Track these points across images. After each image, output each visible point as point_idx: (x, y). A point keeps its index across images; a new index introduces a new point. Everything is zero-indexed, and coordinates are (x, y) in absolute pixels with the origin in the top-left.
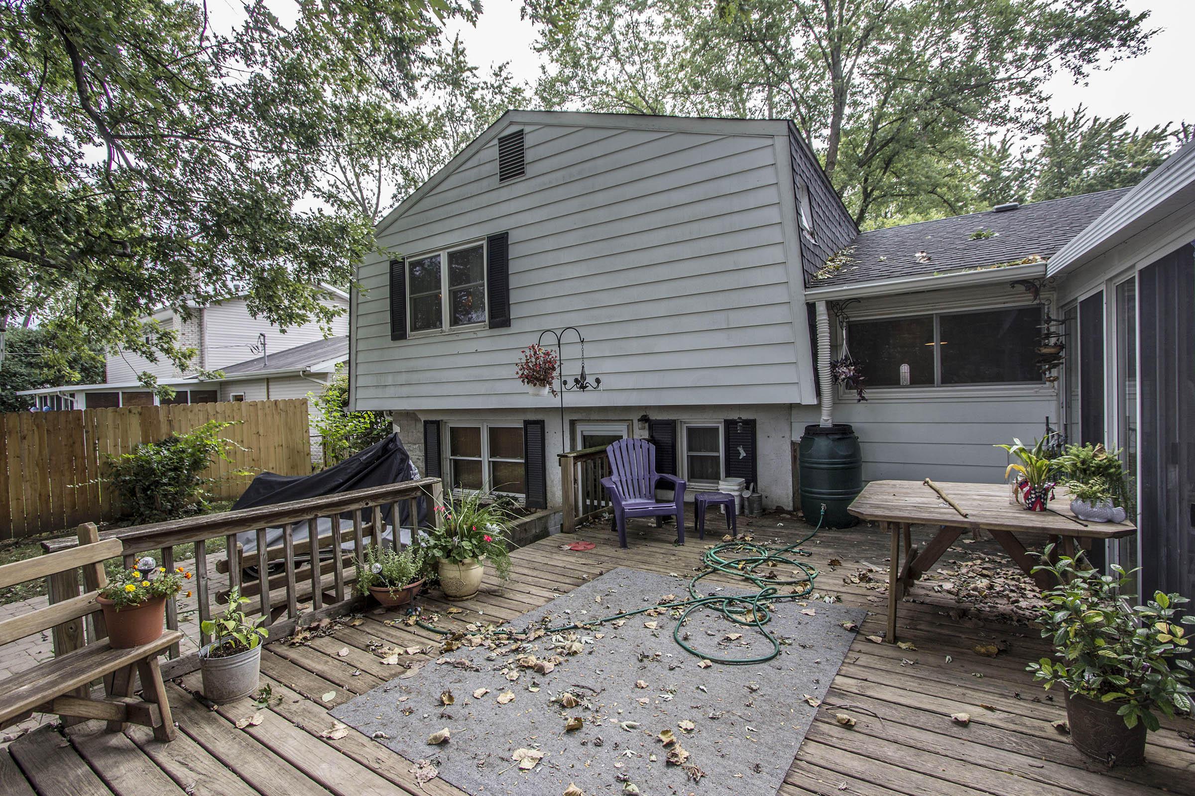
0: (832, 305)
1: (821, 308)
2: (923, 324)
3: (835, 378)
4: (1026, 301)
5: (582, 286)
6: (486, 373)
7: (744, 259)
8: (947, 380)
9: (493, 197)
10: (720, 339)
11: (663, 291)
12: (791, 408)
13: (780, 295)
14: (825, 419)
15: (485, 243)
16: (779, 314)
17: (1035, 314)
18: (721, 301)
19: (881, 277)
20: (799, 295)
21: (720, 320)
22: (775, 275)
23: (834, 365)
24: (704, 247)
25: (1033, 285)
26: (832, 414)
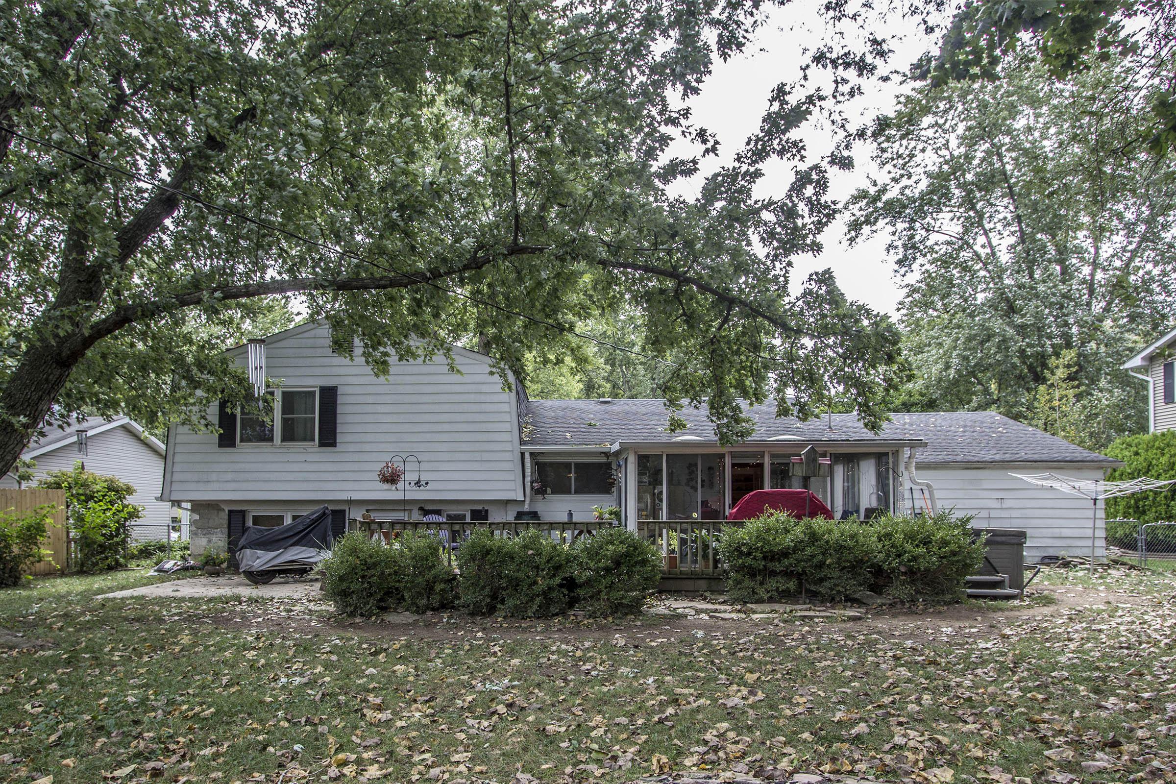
0: (532, 454)
1: (527, 456)
2: (567, 466)
3: (532, 488)
4: (603, 460)
5: (394, 428)
6: (313, 476)
7: (491, 427)
8: (576, 492)
9: (326, 361)
10: (476, 466)
11: (445, 437)
12: (507, 502)
13: (508, 447)
14: (526, 508)
15: (317, 391)
16: (508, 456)
17: (608, 465)
18: (477, 447)
19: (552, 444)
20: (517, 448)
21: (477, 456)
22: (506, 437)
23: (532, 483)
24: (470, 417)
25: (607, 454)
26: (530, 505)
